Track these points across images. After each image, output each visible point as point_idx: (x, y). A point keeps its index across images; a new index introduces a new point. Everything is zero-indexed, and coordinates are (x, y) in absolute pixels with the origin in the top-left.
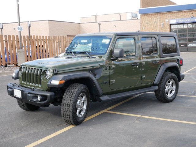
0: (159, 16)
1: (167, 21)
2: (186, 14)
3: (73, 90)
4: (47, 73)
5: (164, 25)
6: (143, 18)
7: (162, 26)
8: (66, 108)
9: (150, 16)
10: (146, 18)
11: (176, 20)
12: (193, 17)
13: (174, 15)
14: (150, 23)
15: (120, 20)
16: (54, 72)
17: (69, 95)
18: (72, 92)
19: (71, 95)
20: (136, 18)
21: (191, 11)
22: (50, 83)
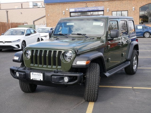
0: (61, 5)
1: (67, 9)
2: (82, 4)
3: (95, 69)
4: (66, 55)
5: (65, 13)
6: (48, 6)
7: (64, 14)
8: (92, 86)
9: (54, 6)
10: (50, 7)
11: (74, 9)
12: (87, 7)
13: (73, 5)
14: (54, 11)
15: (22, 8)
16: (76, 53)
17: (93, 74)
18: (95, 71)
19: (95, 74)
20: (37, 7)
21: (85, 2)
22: (76, 64)
